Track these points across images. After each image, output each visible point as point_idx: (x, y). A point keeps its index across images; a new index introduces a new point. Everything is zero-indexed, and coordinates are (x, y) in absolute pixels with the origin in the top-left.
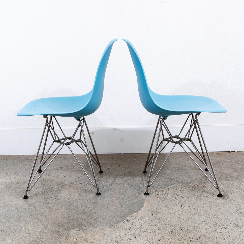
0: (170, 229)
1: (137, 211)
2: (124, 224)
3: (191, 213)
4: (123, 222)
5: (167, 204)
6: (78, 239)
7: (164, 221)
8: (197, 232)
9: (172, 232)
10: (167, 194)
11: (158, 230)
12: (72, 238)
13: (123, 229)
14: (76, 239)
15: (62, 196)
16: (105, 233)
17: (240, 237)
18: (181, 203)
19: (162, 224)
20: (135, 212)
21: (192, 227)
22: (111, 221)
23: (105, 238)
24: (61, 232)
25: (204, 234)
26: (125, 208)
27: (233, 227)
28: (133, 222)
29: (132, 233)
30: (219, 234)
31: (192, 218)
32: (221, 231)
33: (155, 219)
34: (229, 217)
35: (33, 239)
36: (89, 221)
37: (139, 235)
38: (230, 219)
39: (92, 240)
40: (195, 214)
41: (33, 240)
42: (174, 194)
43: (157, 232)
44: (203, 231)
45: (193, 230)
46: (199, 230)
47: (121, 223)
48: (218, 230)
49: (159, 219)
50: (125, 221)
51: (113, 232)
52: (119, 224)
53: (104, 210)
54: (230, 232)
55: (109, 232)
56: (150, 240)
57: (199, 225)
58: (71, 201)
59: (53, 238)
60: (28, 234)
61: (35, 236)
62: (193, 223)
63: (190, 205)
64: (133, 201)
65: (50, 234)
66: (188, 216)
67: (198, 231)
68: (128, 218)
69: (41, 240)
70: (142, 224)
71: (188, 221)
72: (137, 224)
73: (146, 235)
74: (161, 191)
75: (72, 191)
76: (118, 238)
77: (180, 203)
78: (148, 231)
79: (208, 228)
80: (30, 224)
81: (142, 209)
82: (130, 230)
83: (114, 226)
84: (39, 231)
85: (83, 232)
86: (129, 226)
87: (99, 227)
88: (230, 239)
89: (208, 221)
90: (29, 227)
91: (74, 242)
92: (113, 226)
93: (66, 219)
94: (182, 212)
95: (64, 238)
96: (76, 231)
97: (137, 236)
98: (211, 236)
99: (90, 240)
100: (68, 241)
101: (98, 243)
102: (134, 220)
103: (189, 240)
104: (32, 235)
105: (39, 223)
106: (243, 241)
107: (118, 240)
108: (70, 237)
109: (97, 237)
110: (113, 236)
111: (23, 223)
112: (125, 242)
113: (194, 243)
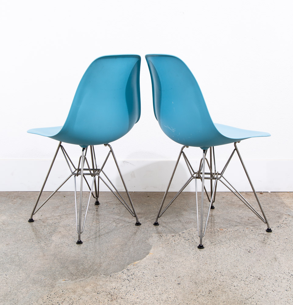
0: (177, 281)
1: (141, 259)
2: (122, 273)
3: (206, 262)
4: (122, 272)
5: (178, 251)
6: (64, 290)
7: (171, 271)
8: (210, 285)
9: (179, 284)
10: (179, 239)
11: (163, 282)
12: (57, 290)
13: (121, 280)
14: (62, 290)
15: (54, 240)
16: (98, 284)
17: (260, 292)
18: (195, 250)
19: (169, 274)
20: (138, 260)
21: (204, 279)
22: (108, 270)
23: (98, 290)
24: (45, 282)
25: (218, 287)
26: (127, 255)
27: (253, 280)
28: (134, 272)
29: (131, 284)
30: (236, 287)
31: (206, 268)
32: (239, 285)
33: (161, 268)
34: (250, 268)
35: (10, 290)
36: (81, 270)
37: (139, 287)
38: (251, 270)
39: (81, 292)
40: (210, 263)
41: (10, 292)
42: (189, 239)
43: (161, 284)
44: (217, 284)
45: (205, 282)
46: (212, 282)
47: (120, 273)
48: (235, 283)
49: (166, 268)
50: (124, 270)
51: (109, 283)
52: (116, 273)
54: (249, 286)
55: (104, 282)
56: (152, 293)
57: (213, 277)
58: (63, 245)
59: (35, 289)
60: (5, 284)
61: (14, 286)
62: (206, 274)
63: (205, 253)
64: (138, 247)
65: (32, 284)
66: (201, 266)
67: (210, 283)
68: (129, 266)
69: (19, 291)
70: (144, 274)
71: (200, 272)
72: (139, 274)
73: (147, 287)
74: (173, 236)
75: (67, 234)
76: (113, 289)
77: (194, 251)
78: (150, 283)
79: (224, 280)
80: (9, 272)
81: (147, 256)
82: (129, 280)
83: (111, 276)
84: (19, 280)
85: (72, 282)
86: (129, 276)
87: (92, 277)
88: (248, 294)
89: (224, 273)
90: (7, 276)
91: (60, 294)
92: (109, 276)
93: (54, 266)
94: (195, 261)
95: (48, 289)
96: (64, 281)
97: (136, 288)
98: (225, 290)
99: (79, 292)
100: (53, 293)
101: (88, 296)
102: (136, 270)
103: (199, 294)
104: (9, 285)
105: (20, 271)
106: (264, 296)
107: (113, 293)
108: (55, 288)
109: (88, 288)
110: (107, 288)
111: (1, 271)
112: (121, 295)
113: (204, 298)
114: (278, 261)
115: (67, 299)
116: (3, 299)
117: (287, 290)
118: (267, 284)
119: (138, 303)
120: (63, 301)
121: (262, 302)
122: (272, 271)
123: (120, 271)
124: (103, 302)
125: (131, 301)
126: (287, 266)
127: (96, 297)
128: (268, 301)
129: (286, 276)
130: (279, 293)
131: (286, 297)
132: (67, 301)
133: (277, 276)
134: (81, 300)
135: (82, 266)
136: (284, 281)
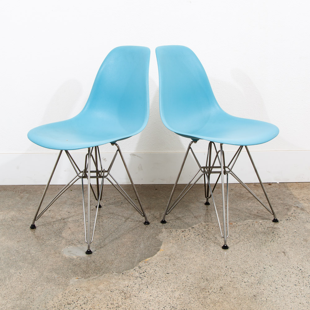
1: (152, 256)
2: (134, 271)
3: (216, 258)
4: (133, 269)
5: (189, 247)
6: (78, 289)
7: (182, 268)
8: (221, 282)
10: (189, 235)
11: (175, 279)
12: (71, 288)
13: (134, 277)
14: (76, 289)
15: (64, 236)
16: (111, 282)
17: (270, 287)
18: (206, 246)
19: (180, 271)
20: (149, 257)
21: (216, 275)
22: (120, 268)
23: (111, 288)
24: (59, 280)
25: (229, 284)
26: (138, 252)
28: (146, 269)
29: (143, 282)
30: (247, 284)
31: (217, 264)
32: (249, 281)
33: (172, 265)
36: (93, 268)
37: (151, 284)
39: (95, 290)
40: (221, 259)
41: (25, 290)
42: (198, 235)
43: (173, 281)
44: (228, 280)
45: (216, 279)
46: (223, 278)
47: (132, 270)
48: (245, 279)
49: (177, 265)
50: (136, 267)
51: (121, 281)
52: (128, 271)
53: (113, 254)
55: (117, 280)
56: (164, 291)
57: (224, 273)
58: (73, 242)
59: (49, 288)
60: (19, 283)
61: (28, 284)
62: (217, 271)
63: (216, 249)
64: (148, 243)
65: (46, 283)
66: (212, 262)
67: (221, 280)
68: (140, 263)
69: (34, 289)
70: (156, 272)
71: (211, 268)
72: (151, 272)
73: (159, 284)
74: (183, 231)
75: (76, 230)
76: (126, 287)
77: (204, 246)
78: (162, 280)
79: (234, 276)
80: (23, 270)
81: (158, 253)
82: (141, 278)
83: (123, 274)
84: (33, 278)
85: (85, 280)
86: (141, 274)
87: (104, 275)
89: (234, 269)
90: (21, 274)
91: (74, 293)
92: (122, 273)
93: (66, 264)
94: (205, 257)
95: (63, 288)
96: (77, 279)
97: (149, 286)
98: (236, 286)
99: (92, 290)
100: (67, 292)
101: (102, 295)
102: (147, 267)
103: (210, 291)
104: (24, 283)
105: (33, 269)
106: (273, 292)
107: (126, 291)
108: (69, 287)
109: (101, 287)
110: (120, 285)
111: (15, 269)
112: (134, 293)
113: (215, 295)
114: (287, 256)
115: (82, 297)
116: (19, 297)
117: (295, 285)
118: (277, 279)
119: (151, 300)
120: (77, 299)
121: (272, 297)
122: (281, 265)
123: (132, 268)
124: (117, 300)
125: (145, 298)
126: (296, 261)
127: (110, 295)
128: (277, 296)
129: (295, 271)
130: (288, 288)
131: (295, 292)
132: (82, 300)
133: (287, 270)
134: (95, 298)
135: (94, 264)
136: (293, 276)
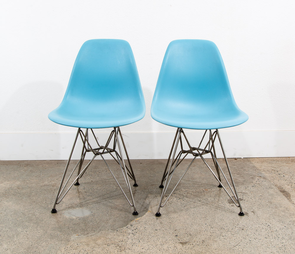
0: (174, 233)
2: (127, 228)
3: (197, 217)
5: (172, 208)
6: (79, 244)
7: (168, 225)
8: (202, 236)
9: (177, 236)
11: (163, 234)
12: (72, 243)
13: (127, 234)
14: (77, 243)
15: (64, 201)
16: (108, 237)
17: (245, 240)
18: (187, 207)
19: (167, 228)
20: (139, 217)
21: (197, 231)
22: (114, 226)
23: (108, 242)
24: (61, 237)
25: (209, 238)
27: (238, 230)
28: (137, 227)
29: (135, 237)
30: (225, 237)
31: (198, 222)
32: (227, 235)
33: (159, 223)
34: (234, 221)
35: (31, 244)
36: (91, 226)
37: (143, 239)
38: (235, 222)
39: (94, 245)
40: (201, 218)
41: (32, 245)
42: (180, 199)
43: (161, 236)
44: (208, 235)
45: (198, 234)
46: (204, 233)
47: (125, 228)
48: (223, 233)
49: (164, 224)
50: (128, 225)
51: (116, 236)
52: (122, 228)
53: (108, 215)
54: (235, 235)
55: (112, 236)
56: (154, 244)
57: (205, 229)
59: (53, 243)
60: (26, 239)
61: (34, 241)
62: (198, 227)
63: (195, 210)
64: (138, 206)
65: (50, 239)
66: (194, 220)
67: (203, 235)
68: (132, 222)
69: (40, 244)
70: (146, 229)
71: (193, 225)
72: (141, 229)
73: (150, 239)
74: (166, 196)
76: (121, 242)
78: (152, 236)
79: (213, 232)
80: (29, 229)
81: (147, 213)
82: (133, 234)
83: (117, 231)
84: (38, 236)
85: (84, 236)
86: (133, 230)
87: (101, 232)
88: (235, 242)
89: (213, 225)
90: (28, 232)
91: (75, 247)
92: (116, 231)
93: (67, 224)
94: (187, 216)
95: (65, 243)
96: (78, 236)
97: (140, 240)
98: (216, 240)
99: (91, 244)
100: (69, 246)
101: (100, 248)
102: (138, 225)
103: (194, 244)
104: (30, 240)
105: (38, 228)
106: (248, 244)
107: (121, 245)
108: (70, 242)
109: (99, 242)
110: (115, 240)
111: (22, 228)
112: (128, 246)
113: (199, 247)
114: (256, 214)
115: (82, 251)
116: (26, 251)
117: (266, 238)
118: (250, 233)
119: (143, 252)
120: (78, 252)
121: (247, 248)
122: (252, 222)
123: (125, 226)
124: (113, 252)
125: (137, 251)
126: (264, 218)
127: (107, 249)
128: (251, 247)
129: (264, 226)
130: (260, 240)
131: (266, 244)
132: (82, 253)
133: (257, 226)
134: (94, 251)
135: (91, 223)
136: (263, 230)
